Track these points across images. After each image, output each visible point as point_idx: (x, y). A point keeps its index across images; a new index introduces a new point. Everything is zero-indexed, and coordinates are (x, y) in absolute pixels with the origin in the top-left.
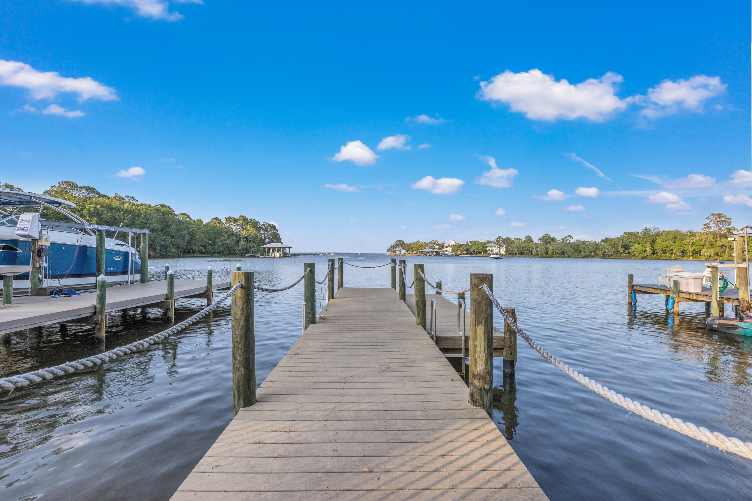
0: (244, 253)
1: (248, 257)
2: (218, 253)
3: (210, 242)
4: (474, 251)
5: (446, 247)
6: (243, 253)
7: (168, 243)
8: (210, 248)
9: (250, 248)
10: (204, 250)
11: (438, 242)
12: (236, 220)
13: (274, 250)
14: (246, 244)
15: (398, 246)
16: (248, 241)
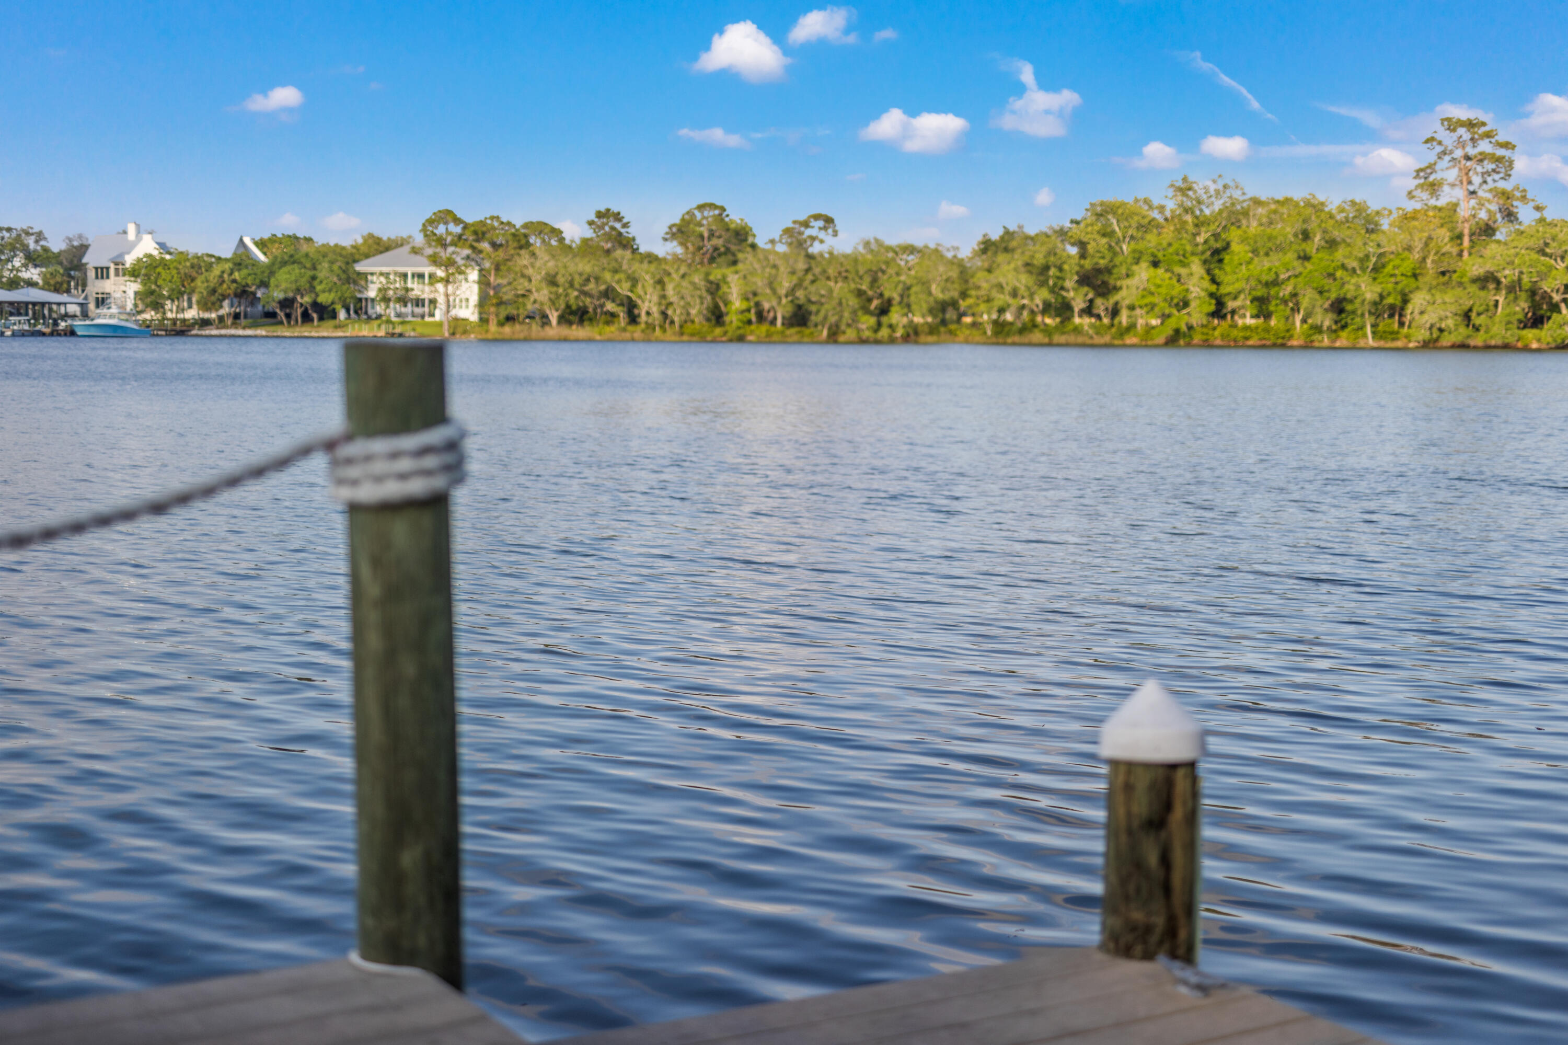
4: (287, 303)
5: (102, 273)
11: (40, 236)
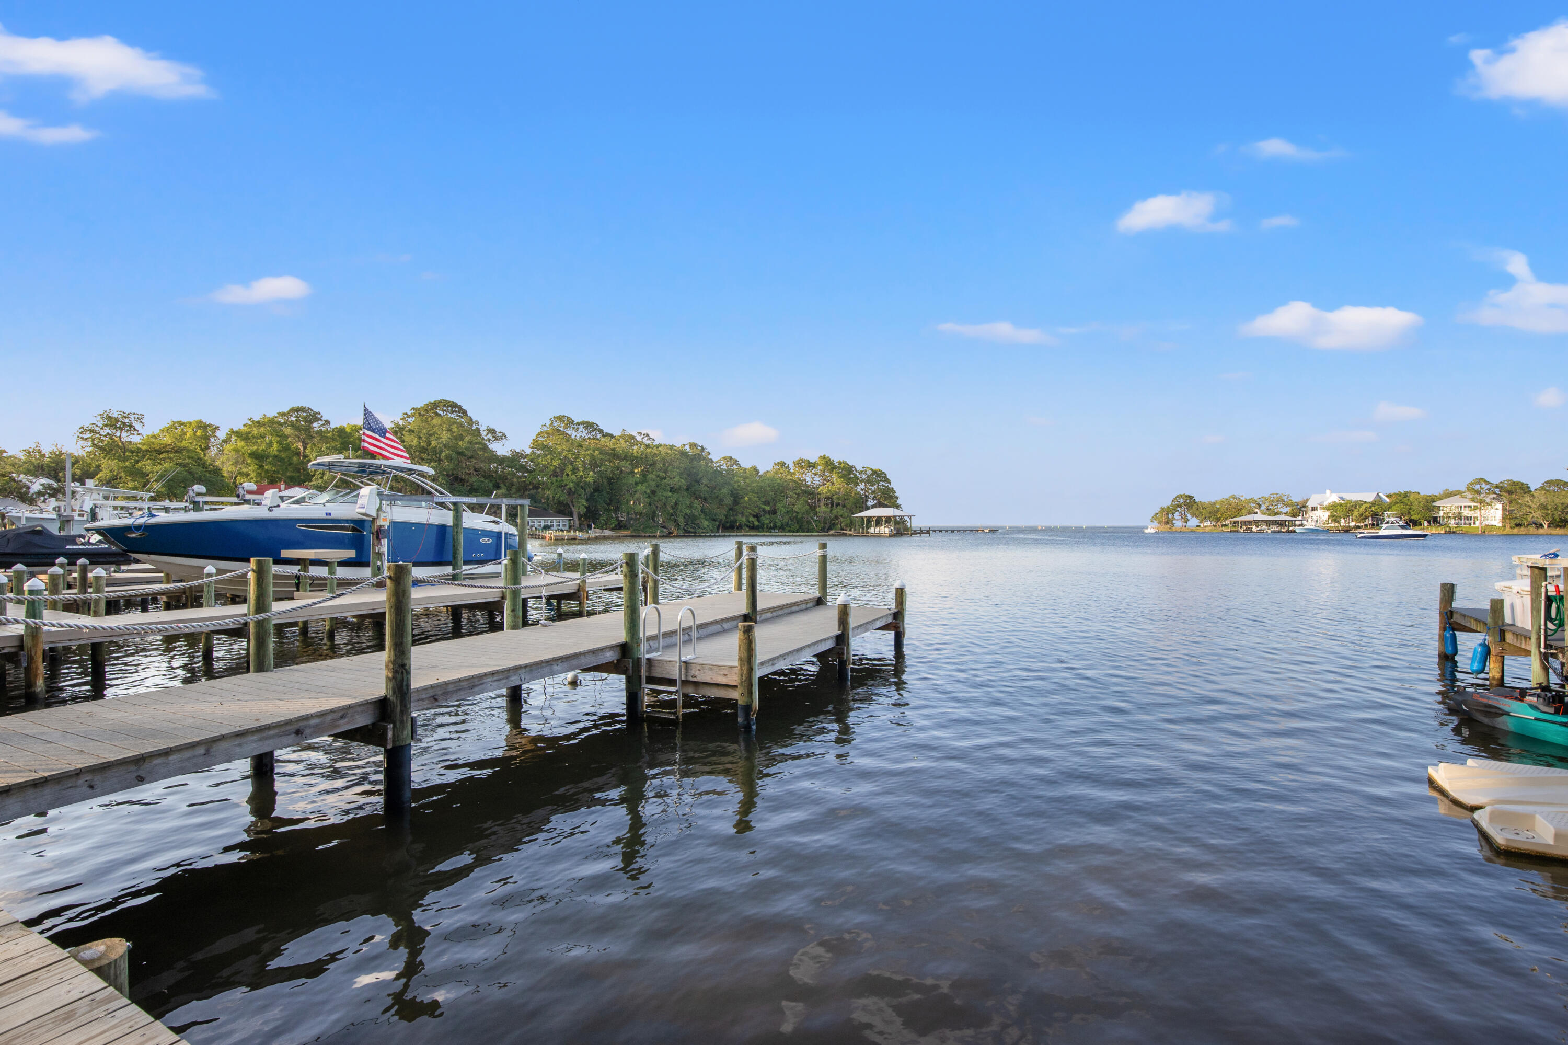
0: (827, 527)
1: (832, 535)
2: (780, 528)
3: (768, 508)
5: (1314, 509)
6: (824, 528)
7: (695, 512)
8: (766, 520)
9: (837, 518)
10: (756, 523)
11: (1289, 496)
12: (811, 465)
13: (879, 521)
14: (829, 510)
15: (1179, 509)
16: (832, 505)
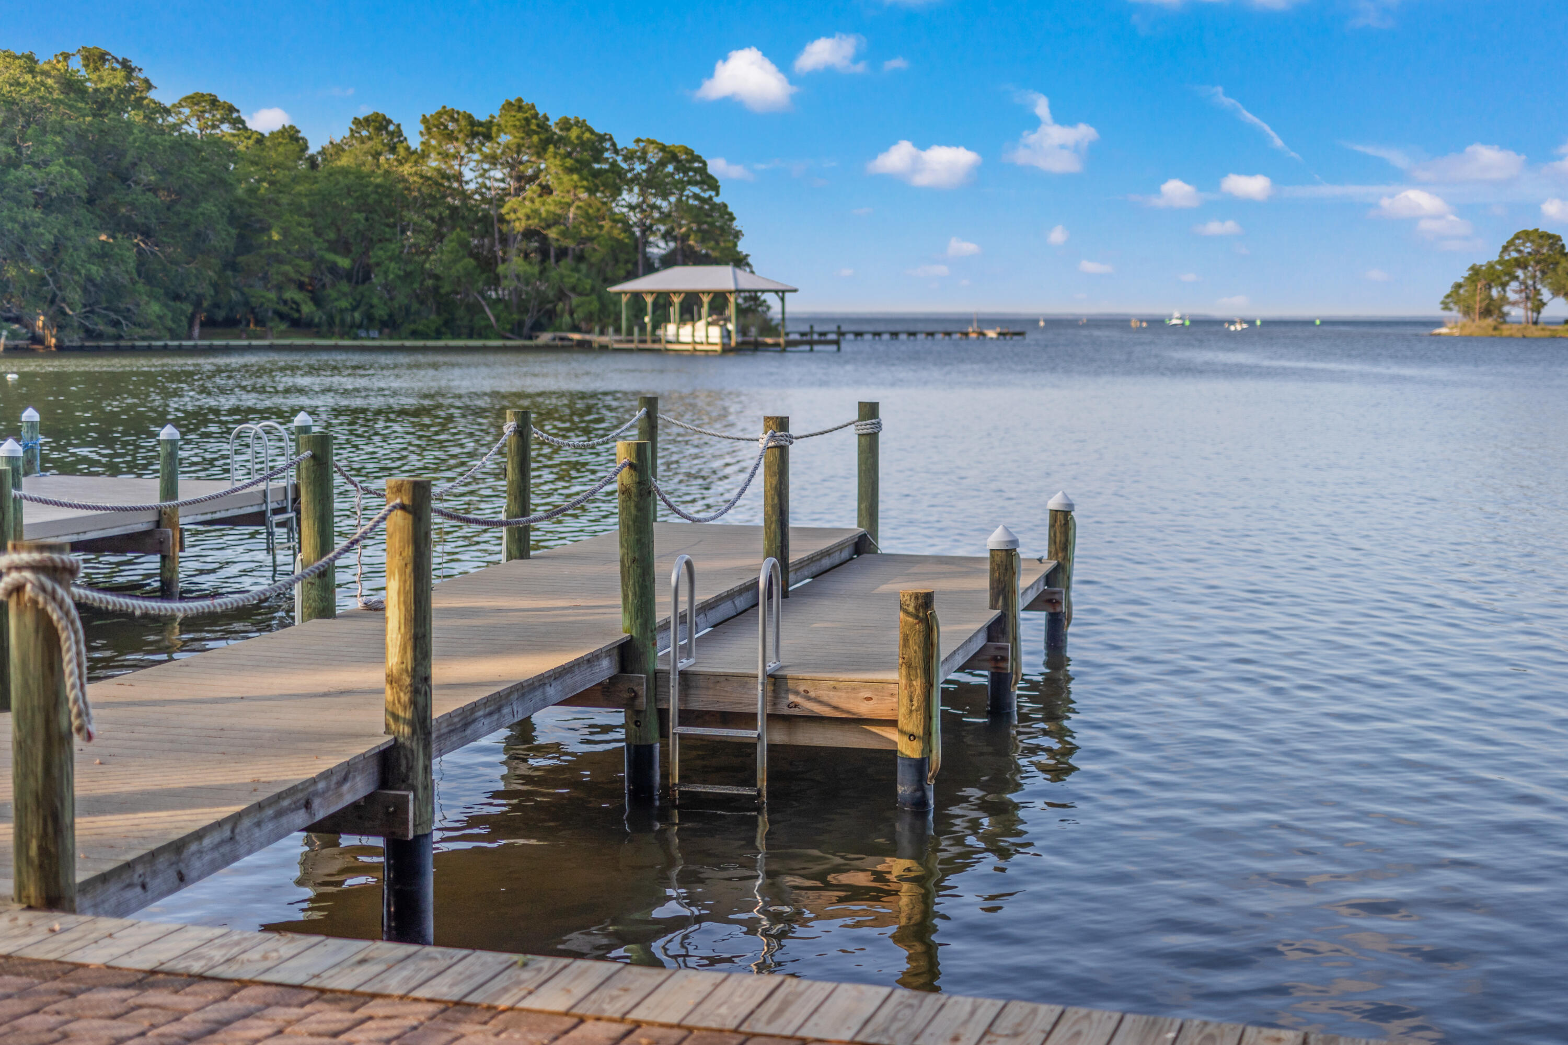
0: (528, 323)
1: (547, 348)
2: (384, 324)
3: (344, 263)
6: (521, 324)
7: (125, 274)
8: (340, 299)
9: (559, 294)
10: (307, 308)
12: (482, 132)
13: (692, 307)
14: (536, 270)
15: (1520, 273)
16: (544, 252)
